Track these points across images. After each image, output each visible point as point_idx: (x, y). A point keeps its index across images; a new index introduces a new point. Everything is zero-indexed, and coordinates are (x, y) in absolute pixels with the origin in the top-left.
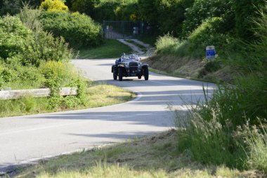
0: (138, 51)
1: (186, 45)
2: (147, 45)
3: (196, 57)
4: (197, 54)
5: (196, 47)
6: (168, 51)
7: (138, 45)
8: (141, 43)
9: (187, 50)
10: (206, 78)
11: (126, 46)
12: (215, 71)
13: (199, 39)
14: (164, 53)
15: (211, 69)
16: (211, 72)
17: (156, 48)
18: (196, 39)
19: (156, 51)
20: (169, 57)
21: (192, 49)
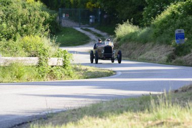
0: (96, 39)
1: (149, 32)
2: (104, 34)
3: (161, 43)
4: (164, 39)
5: (161, 32)
6: (129, 38)
7: (95, 34)
8: (98, 32)
9: (151, 36)
10: (175, 62)
11: (83, 34)
12: (185, 55)
13: (164, 25)
14: (125, 40)
15: (180, 53)
16: (181, 56)
17: (115, 36)
18: (161, 24)
19: (116, 39)
20: (130, 45)
21: (156, 35)
